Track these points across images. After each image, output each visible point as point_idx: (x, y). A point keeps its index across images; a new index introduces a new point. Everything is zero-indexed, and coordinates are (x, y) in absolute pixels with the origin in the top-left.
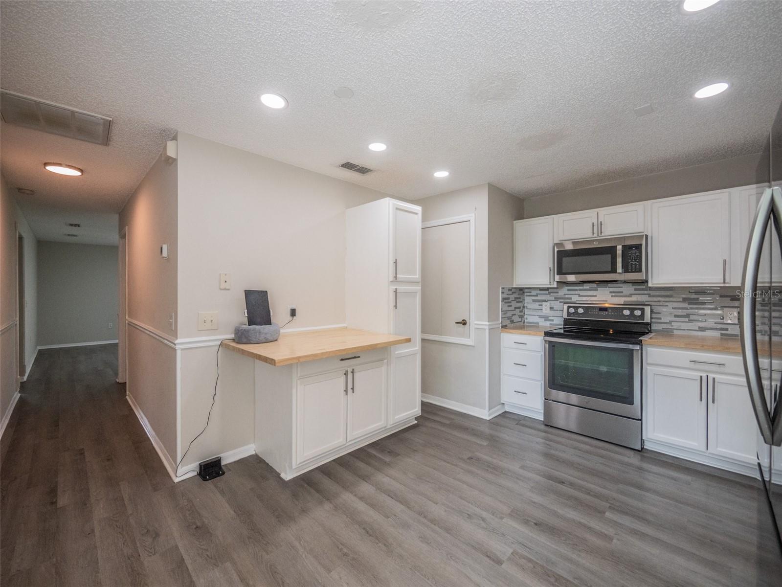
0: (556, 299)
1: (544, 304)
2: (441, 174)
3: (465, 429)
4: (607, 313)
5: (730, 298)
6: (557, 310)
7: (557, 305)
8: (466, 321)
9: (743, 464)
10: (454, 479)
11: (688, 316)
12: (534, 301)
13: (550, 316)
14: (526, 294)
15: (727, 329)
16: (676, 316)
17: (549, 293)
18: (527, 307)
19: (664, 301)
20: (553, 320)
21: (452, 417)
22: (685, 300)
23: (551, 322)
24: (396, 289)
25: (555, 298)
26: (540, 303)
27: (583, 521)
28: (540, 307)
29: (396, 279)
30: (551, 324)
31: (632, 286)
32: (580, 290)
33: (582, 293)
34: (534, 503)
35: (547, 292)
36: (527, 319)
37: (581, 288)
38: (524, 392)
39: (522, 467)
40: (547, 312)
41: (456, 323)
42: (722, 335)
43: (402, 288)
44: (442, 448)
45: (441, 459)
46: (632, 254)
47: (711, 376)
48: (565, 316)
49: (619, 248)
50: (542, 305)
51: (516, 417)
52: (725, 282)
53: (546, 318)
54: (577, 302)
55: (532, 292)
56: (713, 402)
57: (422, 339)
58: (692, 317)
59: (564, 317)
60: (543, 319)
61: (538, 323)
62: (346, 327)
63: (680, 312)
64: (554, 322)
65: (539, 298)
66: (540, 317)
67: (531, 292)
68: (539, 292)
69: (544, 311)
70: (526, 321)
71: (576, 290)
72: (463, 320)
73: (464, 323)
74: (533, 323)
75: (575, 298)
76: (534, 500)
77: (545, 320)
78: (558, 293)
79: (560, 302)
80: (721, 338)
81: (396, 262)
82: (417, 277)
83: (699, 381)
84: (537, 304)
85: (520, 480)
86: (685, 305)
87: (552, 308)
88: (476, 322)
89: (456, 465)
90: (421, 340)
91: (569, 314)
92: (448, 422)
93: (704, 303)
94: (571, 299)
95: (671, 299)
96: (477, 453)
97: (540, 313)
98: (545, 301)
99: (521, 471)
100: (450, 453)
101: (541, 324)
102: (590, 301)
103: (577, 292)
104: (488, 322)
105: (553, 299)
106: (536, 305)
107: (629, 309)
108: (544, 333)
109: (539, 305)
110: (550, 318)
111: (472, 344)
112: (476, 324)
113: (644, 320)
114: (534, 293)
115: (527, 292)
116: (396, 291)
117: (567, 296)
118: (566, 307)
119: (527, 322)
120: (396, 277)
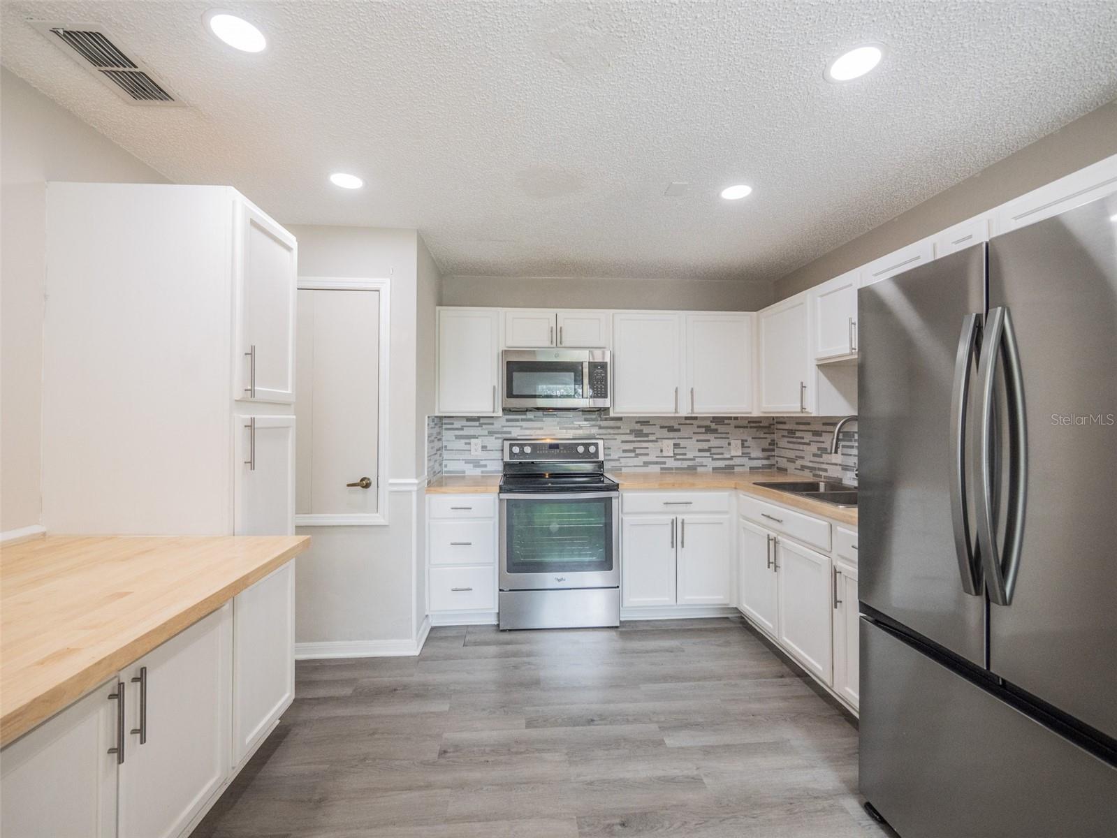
0: (491, 433)
1: (473, 441)
2: (346, 181)
3: (391, 692)
4: (558, 451)
5: (666, 429)
6: (492, 450)
7: (494, 443)
8: (369, 479)
9: (698, 607)
10: (448, 821)
11: (633, 451)
12: (458, 437)
13: (482, 460)
14: (444, 427)
15: (664, 463)
16: (625, 451)
17: (481, 425)
18: (446, 447)
19: (614, 434)
20: (485, 466)
21: (346, 675)
22: (632, 431)
23: (484, 469)
24: (253, 420)
25: (489, 432)
26: (467, 441)
27: (660, 773)
28: (467, 447)
29: (253, 395)
30: (482, 472)
31: (583, 415)
32: (523, 420)
33: (524, 424)
34: (591, 783)
35: (478, 423)
36: (446, 466)
37: (524, 417)
38: (466, 587)
39: (530, 724)
40: (476, 453)
41: (349, 485)
42: (662, 469)
43: (264, 417)
44: (374, 759)
45: (392, 790)
46: (597, 373)
47: (680, 518)
48: (507, 459)
49: (586, 366)
50: (470, 444)
51: (454, 633)
52: (676, 412)
53: (476, 463)
54: (519, 438)
55: (455, 423)
56: (683, 547)
57: (296, 527)
58: (638, 451)
59: (505, 460)
60: (472, 465)
61: (464, 472)
62: (44, 534)
63: (629, 446)
64: (488, 469)
65: (465, 432)
66: (467, 462)
67: (453, 424)
68: (465, 423)
69: (473, 452)
70: (444, 469)
71: (517, 420)
72: (363, 480)
73: (365, 484)
74: (458, 472)
75: (516, 433)
76: (589, 778)
77: (474, 466)
78: (492, 424)
79: (496, 438)
80: (661, 473)
81: (251, 354)
82: (289, 391)
83: (670, 525)
84: (463, 441)
85: (543, 750)
86: (632, 438)
87: (484, 448)
88: (391, 481)
89: (428, 786)
90: (294, 528)
91: (512, 454)
92: (348, 691)
93: (647, 435)
94: (510, 433)
95: (620, 431)
96: (445, 735)
97: (467, 456)
98: (474, 437)
99: (534, 733)
100: (397, 763)
101: (467, 473)
102: (536, 435)
103: (518, 424)
104: (416, 478)
105: (487, 434)
106: (461, 444)
107: (583, 444)
108: (498, 488)
109: (466, 444)
110: (482, 463)
111: (381, 521)
112: (391, 484)
113: (598, 458)
114: (457, 424)
115: (445, 424)
116: (251, 426)
117: (505, 429)
118: (507, 444)
119: (446, 472)
120: (252, 391)
